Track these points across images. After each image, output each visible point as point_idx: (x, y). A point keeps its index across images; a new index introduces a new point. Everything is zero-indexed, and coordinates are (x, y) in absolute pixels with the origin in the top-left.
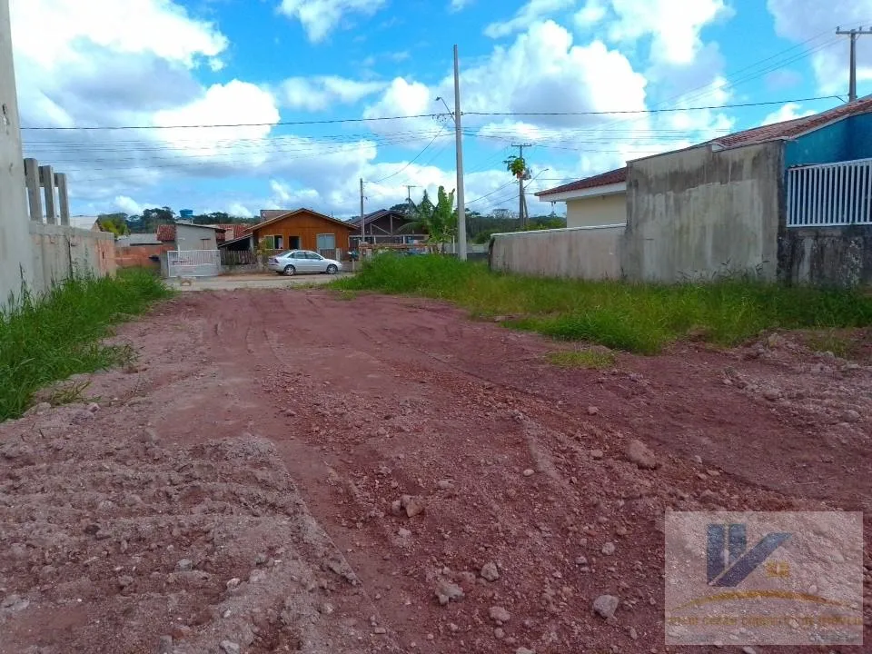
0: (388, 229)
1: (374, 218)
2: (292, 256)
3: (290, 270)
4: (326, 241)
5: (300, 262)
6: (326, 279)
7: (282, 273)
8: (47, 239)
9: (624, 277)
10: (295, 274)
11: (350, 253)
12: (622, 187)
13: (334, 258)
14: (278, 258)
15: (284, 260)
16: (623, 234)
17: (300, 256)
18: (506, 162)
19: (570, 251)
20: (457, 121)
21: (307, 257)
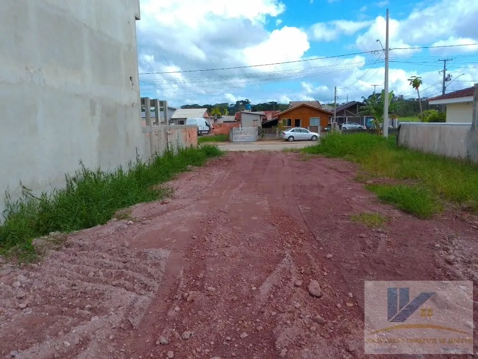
0: (356, 113)
1: (349, 106)
2: (293, 131)
3: (291, 139)
4: (315, 121)
5: (296, 134)
6: (310, 144)
7: (287, 140)
8: (154, 133)
9: (469, 156)
10: (294, 141)
11: (326, 129)
12: (471, 99)
13: (317, 132)
14: (285, 132)
15: (288, 133)
16: (470, 129)
17: (297, 131)
18: (409, 80)
19: (440, 137)
20: (387, 54)
21: (301, 131)
